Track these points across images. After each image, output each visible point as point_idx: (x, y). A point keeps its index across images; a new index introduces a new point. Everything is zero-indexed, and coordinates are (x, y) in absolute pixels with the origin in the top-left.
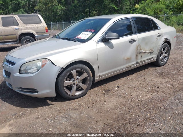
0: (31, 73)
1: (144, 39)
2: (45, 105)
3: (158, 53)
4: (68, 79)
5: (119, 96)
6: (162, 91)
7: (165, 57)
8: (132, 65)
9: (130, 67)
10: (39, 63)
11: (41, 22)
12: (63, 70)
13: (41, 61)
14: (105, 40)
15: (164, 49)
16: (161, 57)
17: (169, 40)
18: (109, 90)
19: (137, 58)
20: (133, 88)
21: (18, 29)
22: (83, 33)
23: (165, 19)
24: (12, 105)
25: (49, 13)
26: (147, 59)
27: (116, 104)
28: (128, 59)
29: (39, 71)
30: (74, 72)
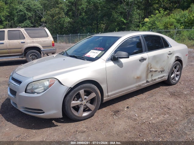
0: (38, 93)
1: (154, 57)
2: (50, 127)
3: (169, 72)
4: (76, 99)
5: (129, 118)
6: (174, 114)
7: (177, 75)
8: (143, 84)
9: (140, 86)
10: (47, 83)
11: (48, 36)
12: (71, 89)
13: (48, 81)
14: (114, 59)
15: (175, 68)
16: (173, 75)
17: (181, 58)
18: (118, 111)
19: (147, 77)
20: (143, 110)
21: (24, 43)
22: (92, 51)
23: (176, 34)
24: (16, 125)
25: (55, 25)
26: (158, 77)
27: (125, 127)
28: (138, 78)
29: (46, 91)
30: (82, 92)
